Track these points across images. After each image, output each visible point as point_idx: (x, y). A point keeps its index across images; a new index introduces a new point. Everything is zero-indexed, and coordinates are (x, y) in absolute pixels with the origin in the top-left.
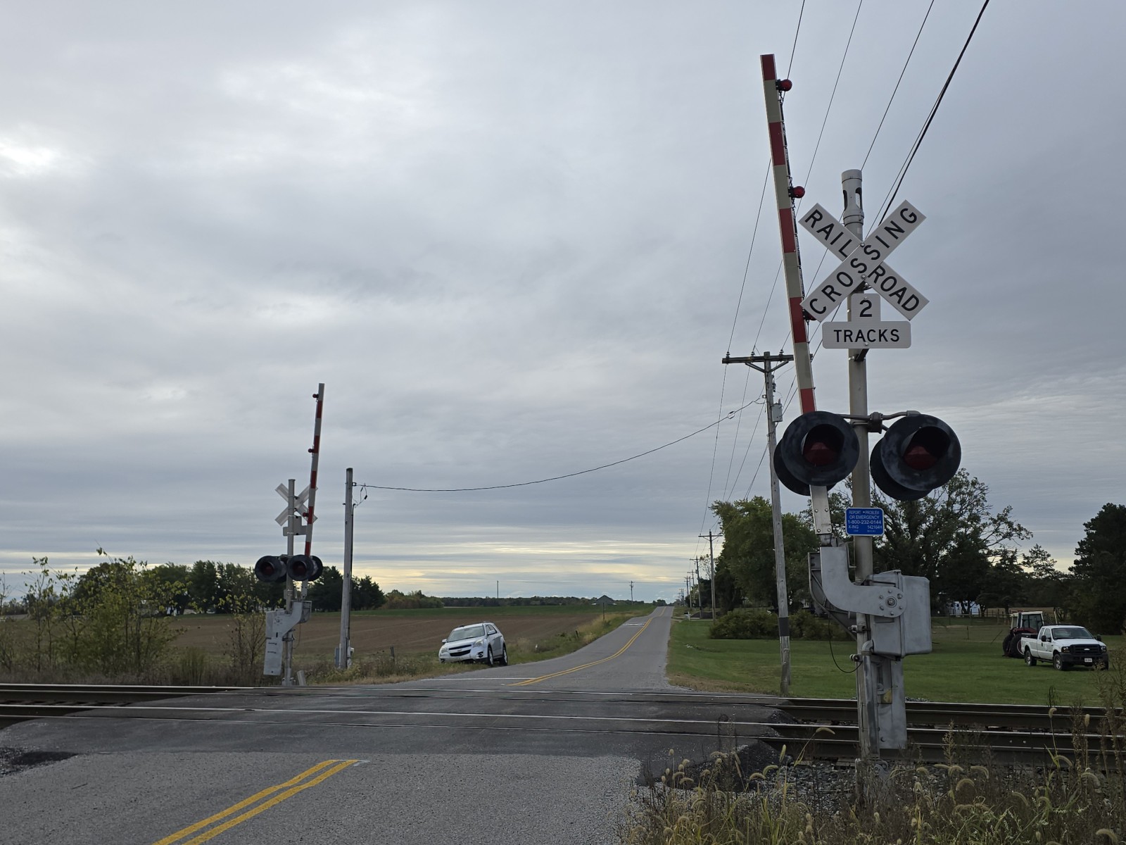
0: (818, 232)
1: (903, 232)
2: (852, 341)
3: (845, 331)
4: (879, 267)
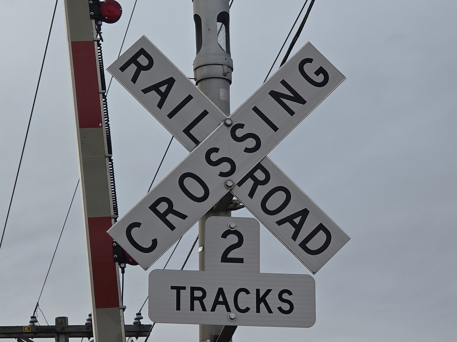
0: (146, 91)
1: (303, 102)
2: (204, 309)
3: (193, 289)
4: (259, 166)
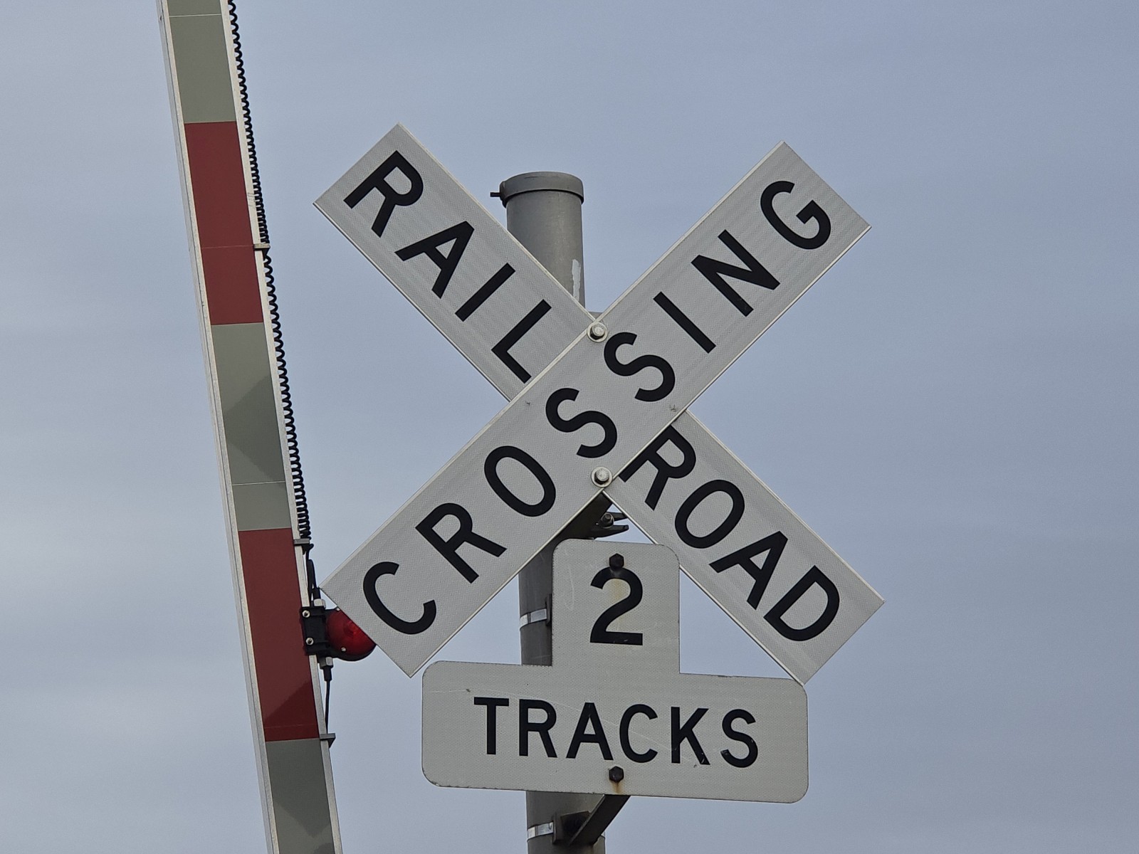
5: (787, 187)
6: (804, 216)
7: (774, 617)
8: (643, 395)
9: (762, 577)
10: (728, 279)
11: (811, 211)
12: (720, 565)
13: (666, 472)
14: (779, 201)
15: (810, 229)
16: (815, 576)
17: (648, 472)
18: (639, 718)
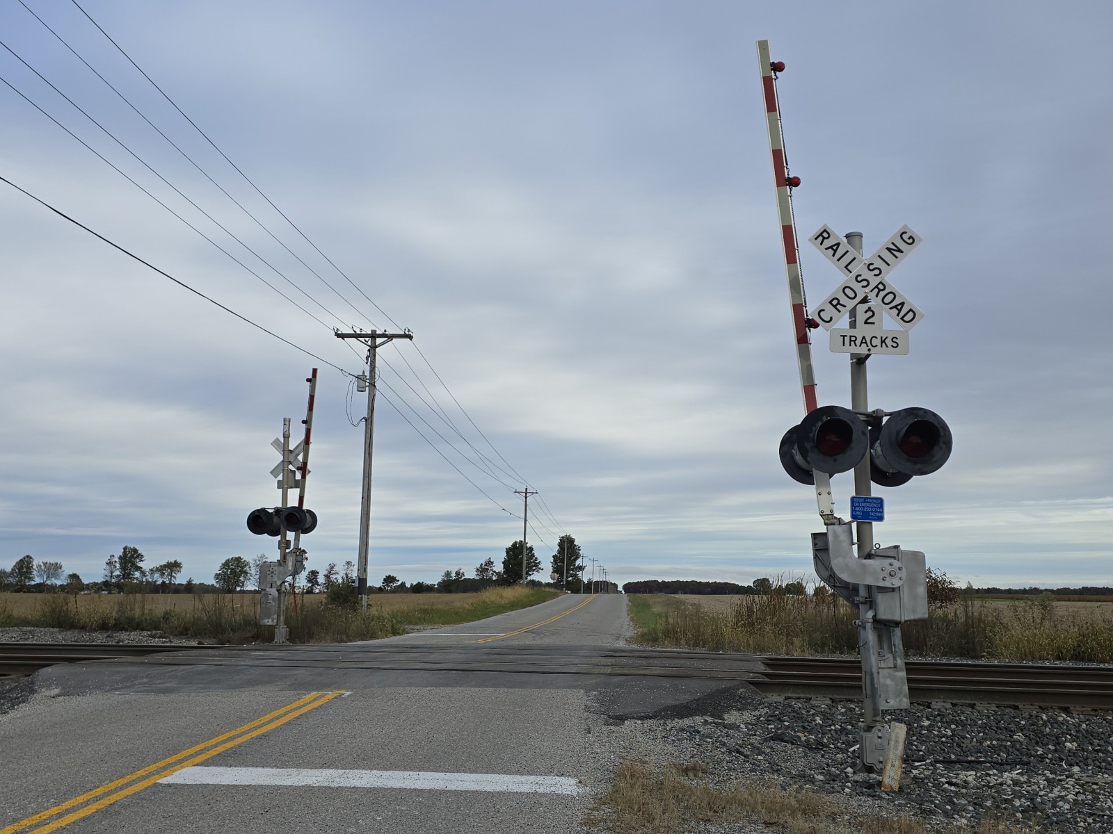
5: (905, 233)
6: (909, 238)
7: (902, 319)
8: (875, 275)
9: (900, 311)
10: (893, 252)
11: (911, 237)
12: (891, 308)
13: (880, 290)
14: (904, 236)
15: (911, 241)
16: (911, 310)
17: (876, 290)
18: (874, 339)
